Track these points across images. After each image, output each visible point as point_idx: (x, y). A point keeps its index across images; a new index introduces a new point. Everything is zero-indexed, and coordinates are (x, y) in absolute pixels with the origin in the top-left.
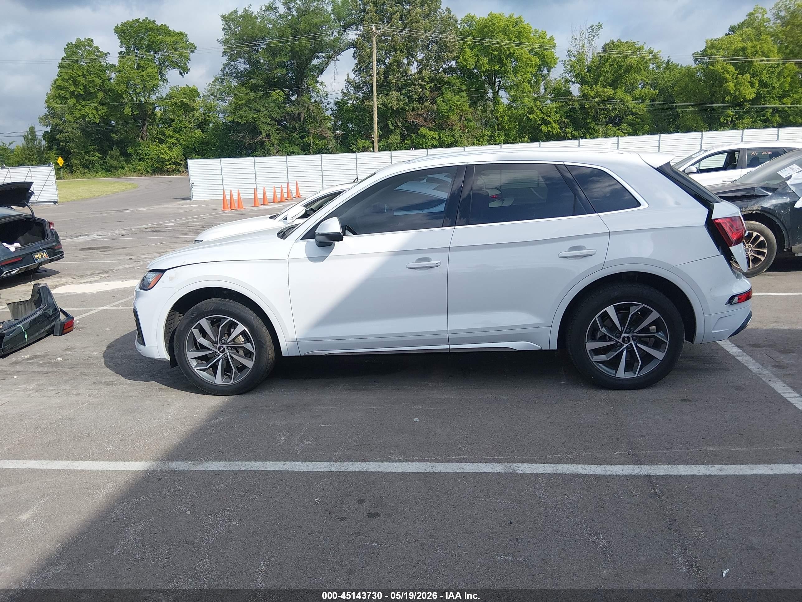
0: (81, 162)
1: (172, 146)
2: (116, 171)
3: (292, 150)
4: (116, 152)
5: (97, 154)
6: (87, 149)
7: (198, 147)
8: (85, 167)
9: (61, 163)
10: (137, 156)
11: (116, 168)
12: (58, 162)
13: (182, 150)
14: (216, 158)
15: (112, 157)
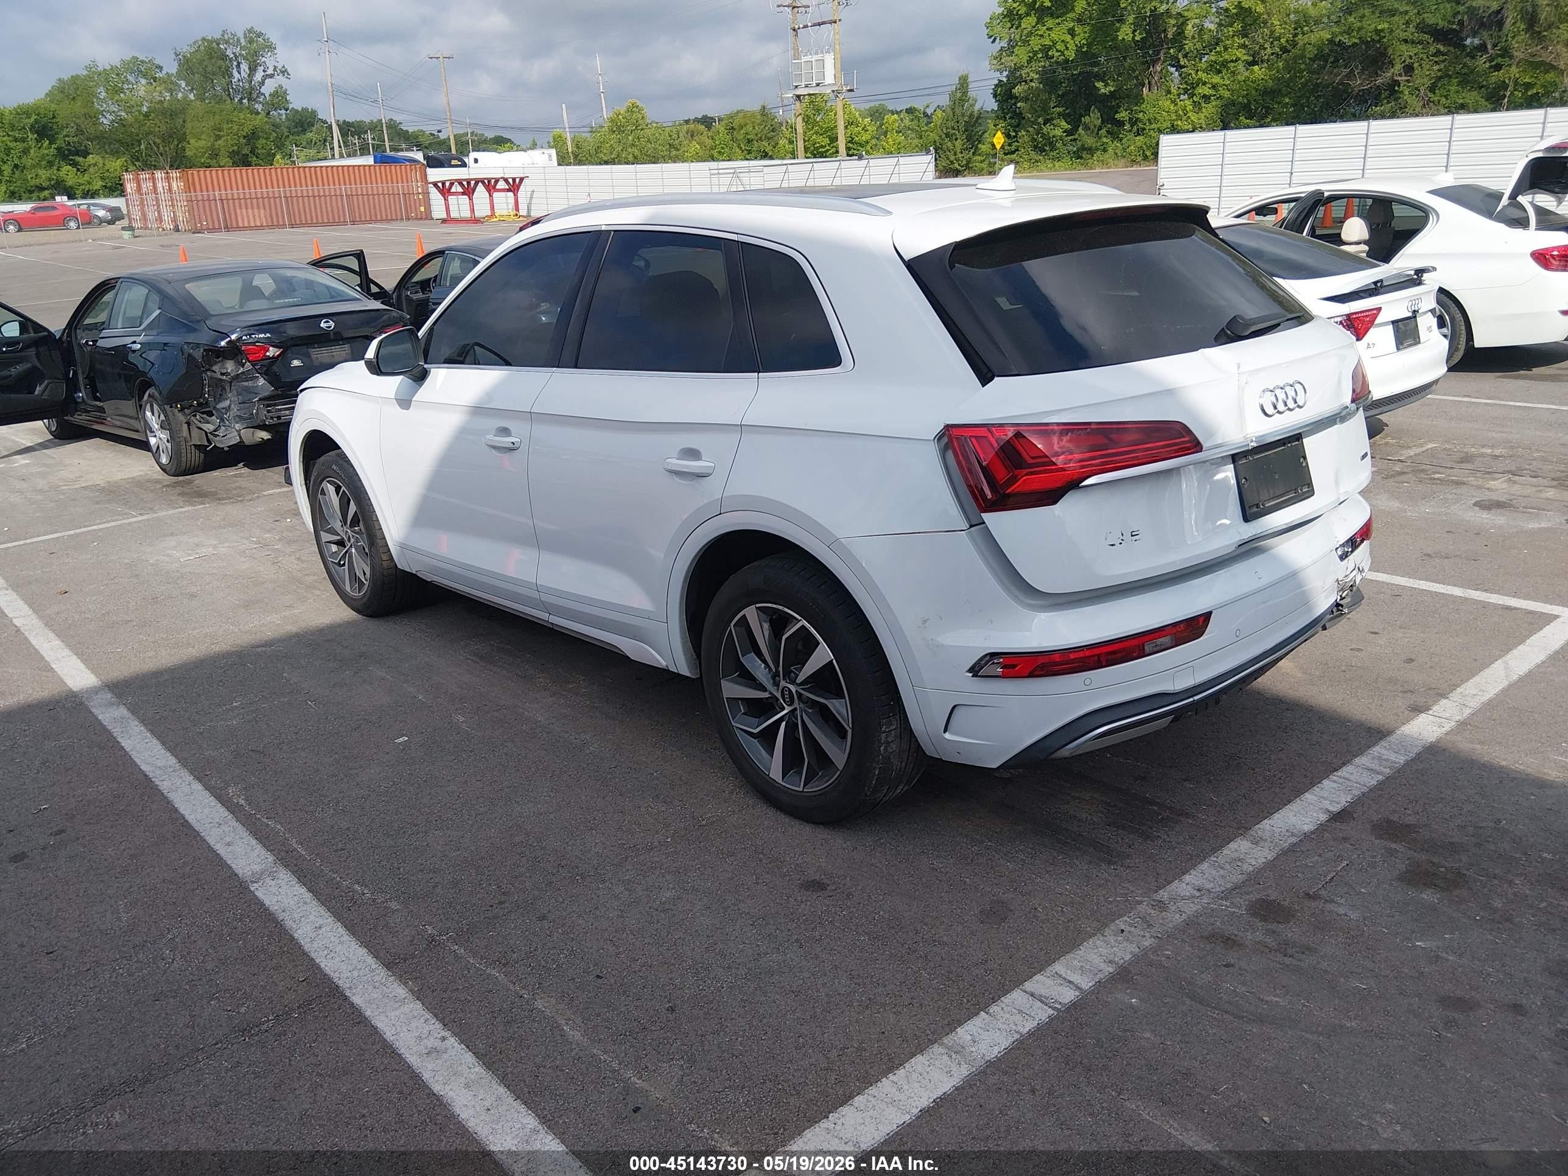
0: (1034, 140)
1: (1202, 101)
2: (1089, 156)
3: (1461, 101)
4: (1094, 118)
5: (1063, 123)
6: (1048, 115)
7: (1255, 100)
8: (1039, 149)
9: (999, 143)
10: (1132, 126)
11: (1091, 151)
12: (995, 141)
13: (1220, 110)
14: (1287, 124)
15: (1087, 128)
